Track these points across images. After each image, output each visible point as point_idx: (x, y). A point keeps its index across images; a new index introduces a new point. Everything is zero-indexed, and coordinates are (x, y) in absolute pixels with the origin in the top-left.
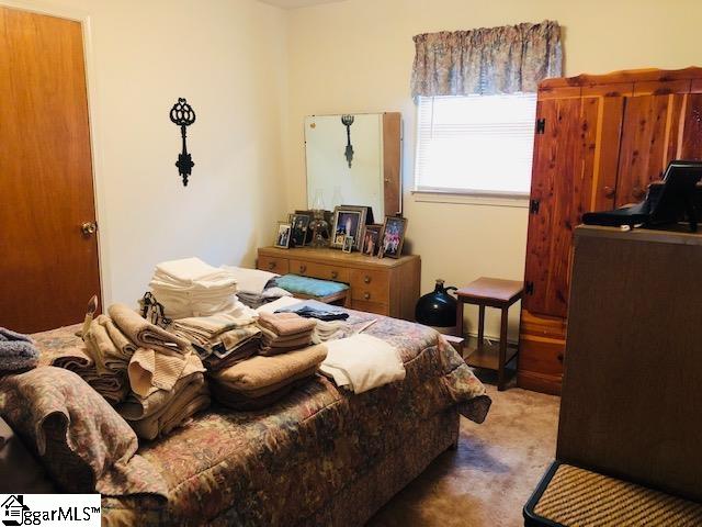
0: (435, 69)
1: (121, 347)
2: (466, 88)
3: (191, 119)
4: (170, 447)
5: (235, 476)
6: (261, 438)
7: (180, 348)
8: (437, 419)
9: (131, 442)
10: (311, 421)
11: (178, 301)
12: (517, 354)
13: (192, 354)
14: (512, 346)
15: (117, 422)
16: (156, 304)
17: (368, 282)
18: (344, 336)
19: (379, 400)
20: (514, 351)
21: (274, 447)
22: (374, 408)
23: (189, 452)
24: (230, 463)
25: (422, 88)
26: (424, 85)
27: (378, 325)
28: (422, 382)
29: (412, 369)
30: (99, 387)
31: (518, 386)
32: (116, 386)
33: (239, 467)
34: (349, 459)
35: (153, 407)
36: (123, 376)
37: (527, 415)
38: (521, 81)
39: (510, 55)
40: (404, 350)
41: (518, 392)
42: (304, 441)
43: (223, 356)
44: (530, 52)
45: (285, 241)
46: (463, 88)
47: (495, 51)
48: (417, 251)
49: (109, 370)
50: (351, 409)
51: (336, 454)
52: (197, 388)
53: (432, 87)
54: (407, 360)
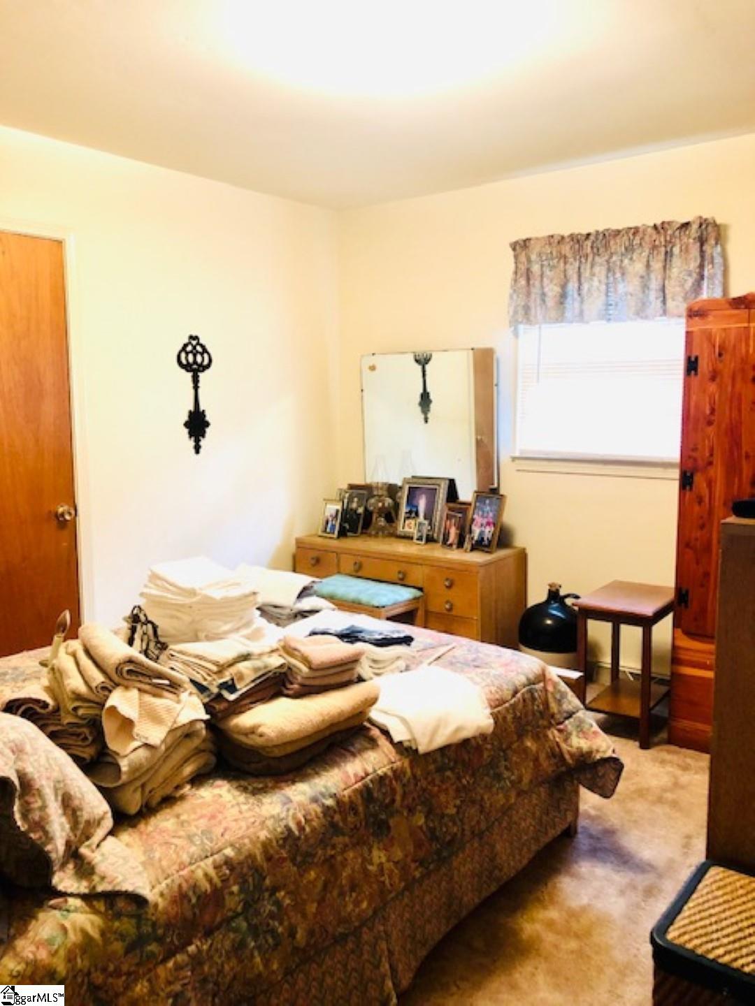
0: (542, 287)
1: (94, 685)
2: (586, 313)
3: (206, 362)
4: (156, 827)
5: (245, 870)
6: (283, 815)
7: (174, 686)
8: (543, 790)
9: (102, 818)
10: (356, 791)
11: (177, 618)
12: (667, 694)
13: (191, 694)
14: (662, 682)
15: (84, 789)
16: (148, 622)
17: (449, 587)
18: (407, 668)
19: (456, 762)
20: (663, 689)
21: (301, 829)
22: (448, 773)
23: (182, 833)
24: (239, 851)
25: (524, 314)
26: (527, 309)
27: (458, 653)
28: (521, 736)
29: (505, 718)
30: (64, 741)
31: (670, 741)
32: (85, 739)
33: (251, 856)
34: (411, 848)
35: (135, 769)
36: (95, 725)
37: (683, 787)
38: (664, 302)
39: (648, 266)
40: (493, 689)
41: (669, 752)
42: (344, 820)
43: (232, 697)
44: (677, 262)
45: (333, 527)
46: (581, 313)
47: (626, 261)
48: (520, 541)
49: (77, 716)
50: (414, 776)
51: (392, 839)
52: (196, 742)
53: (537, 311)
54: (496, 704)
